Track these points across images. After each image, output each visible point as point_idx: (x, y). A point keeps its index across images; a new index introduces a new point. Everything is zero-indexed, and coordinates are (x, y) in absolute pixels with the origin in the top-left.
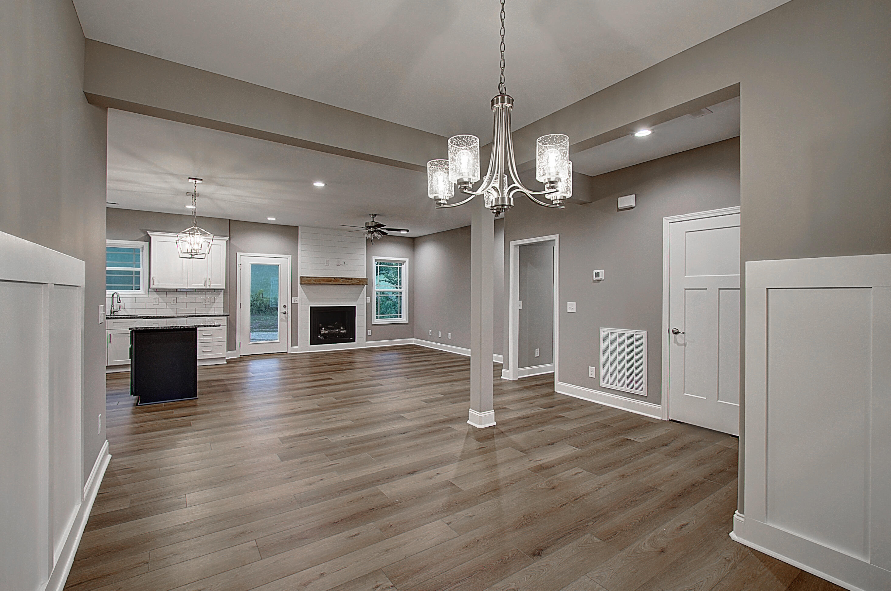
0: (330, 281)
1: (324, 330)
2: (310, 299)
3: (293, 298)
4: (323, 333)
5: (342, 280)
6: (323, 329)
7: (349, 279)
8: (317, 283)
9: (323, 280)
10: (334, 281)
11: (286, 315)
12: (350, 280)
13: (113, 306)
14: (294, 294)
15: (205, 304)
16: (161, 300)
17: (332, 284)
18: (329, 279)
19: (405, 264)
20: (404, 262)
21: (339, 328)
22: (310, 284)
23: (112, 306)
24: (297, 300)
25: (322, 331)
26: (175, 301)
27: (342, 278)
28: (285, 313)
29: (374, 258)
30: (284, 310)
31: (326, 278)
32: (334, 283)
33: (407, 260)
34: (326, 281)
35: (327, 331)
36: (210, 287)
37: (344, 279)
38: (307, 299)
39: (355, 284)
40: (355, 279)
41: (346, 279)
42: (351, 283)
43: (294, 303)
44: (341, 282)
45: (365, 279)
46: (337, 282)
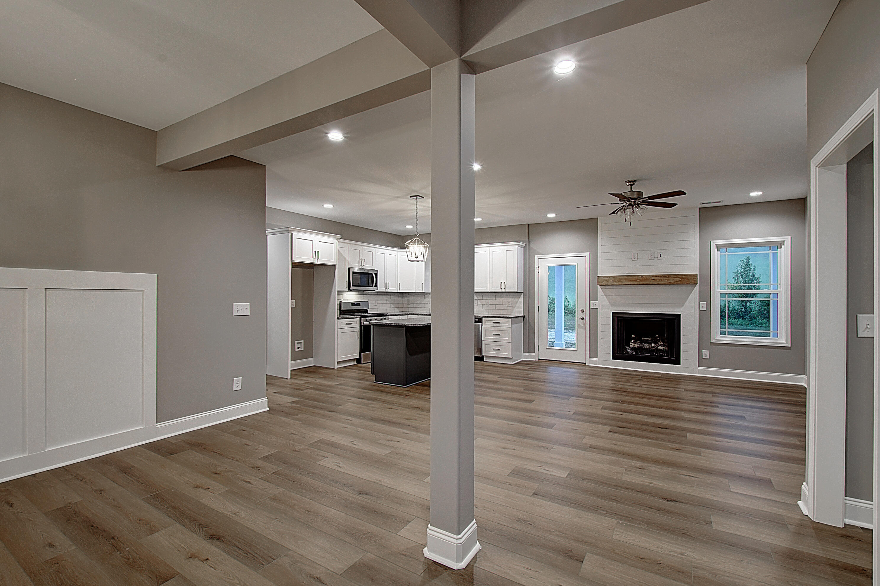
0: (635, 280)
1: (633, 342)
2: (612, 304)
3: (591, 301)
4: (633, 346)
5: (653, 278)
6: (633, 341)
7: (664, 276)
8: (617, 284)
9: (625, 279)
10: (640, 280)
11: (584, 321)
12: (666, 278)
14: (593, 297)
15: (509, 306)
16: (479, 302)
17: (637, 284)
18: (634, 277)
19: (783, 246)
20: (782, 243)
21: (656, 343)
24: (596, 304)
25: (631, 343)
26: (488, 303)
27: (653, 276)
28: (583, 319)
29: (714, 243)
30: (581, 315)
31: (629, 277)
32: (641, 283)
33: (787, 240)
34: (629, 281)
35: (637, 344)
36: (505, 290)
37: (656, 277)
38: (608, 302)
39: (674, 283)
40: (675, 276)
41: (659, 277)
42: (668, 282)
43: (592, 307)
44: (651, 281)
45: (692, 276)
46: (646, 281)
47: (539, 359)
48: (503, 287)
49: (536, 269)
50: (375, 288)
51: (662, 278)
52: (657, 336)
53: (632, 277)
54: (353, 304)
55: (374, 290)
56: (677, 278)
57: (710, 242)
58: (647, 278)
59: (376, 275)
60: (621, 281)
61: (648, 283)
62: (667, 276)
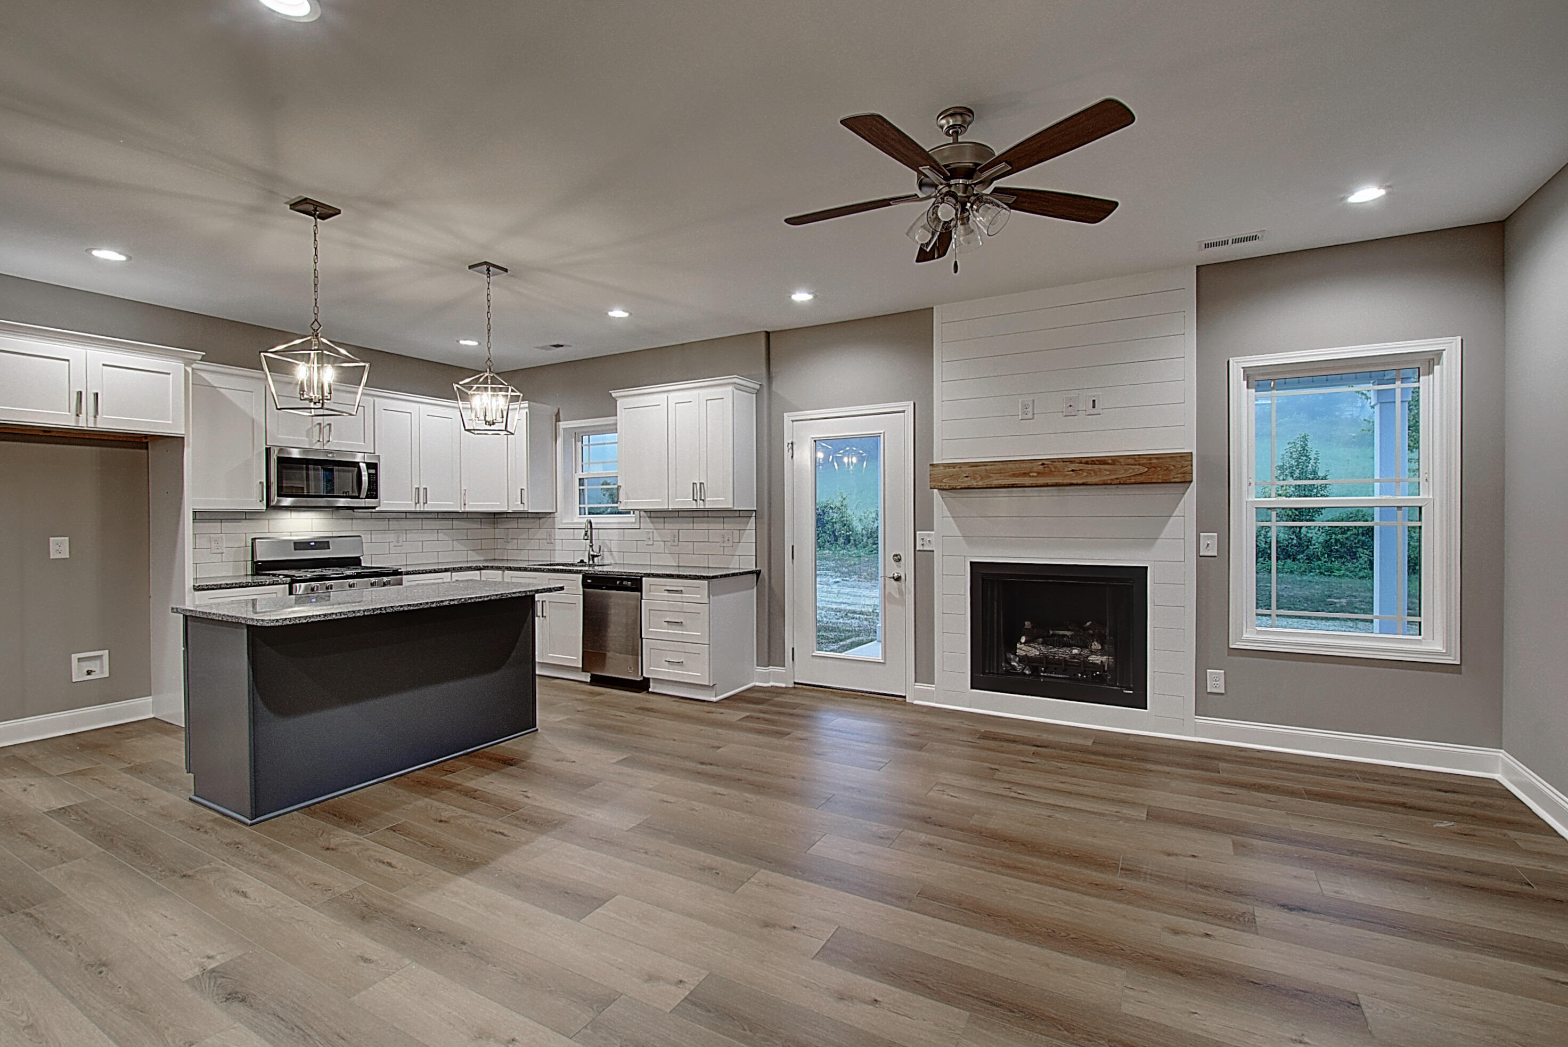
0: (1025, 474)
1: (1024, 643)
2: (969, 539)
3: (918, 533)
4: (1024, 653)
5: (1073, 466)
6: (1023, 639)
7: (1102, 461)
8: (980, 484)
9: (1000, 472)
10: (1040, 474)
11: (901, 584)
12: (1107, 467)
14: (922, 519)
16: (657, 536)
18: (1024, 465)
19: (1436, 368)
20: (1432, 360)
21: (1084, 646)
22: (958, 488)
24: (930, 539)
25: (1019, 645)
27: (1072, 461)
28: (898, 579)
29: (1237, 366)
30: (894, 569)
31: (1010, 465)
32: (1041, 481)
33: (1451, 347)
34: (1010, 476)
35: (1036, 647)
36: (704, 505)
37: (1081, 463)
38: (960, 535)
39: (1128, 481)
40: (1131, 461)
41: (1087, 463)
42: (1113, 477)
43: (921, 548)
44: (1067, 475)
45: (1179, 459)
46: (1054, 476)
47: (795, 683)
48: (699, 497)
49: (786, 448)
50: (370, 502)
51: (1096, 467)
52: (1088, 624)
53: (1018, 466)
54: (300, 545)
55: (374, 508)
56: (1137, 467)
57: (1228, 362)
58: (1055, 467)
59: (372, 466)
60: (991, 477)
61: (1061, 481)
62: (1110, 461)
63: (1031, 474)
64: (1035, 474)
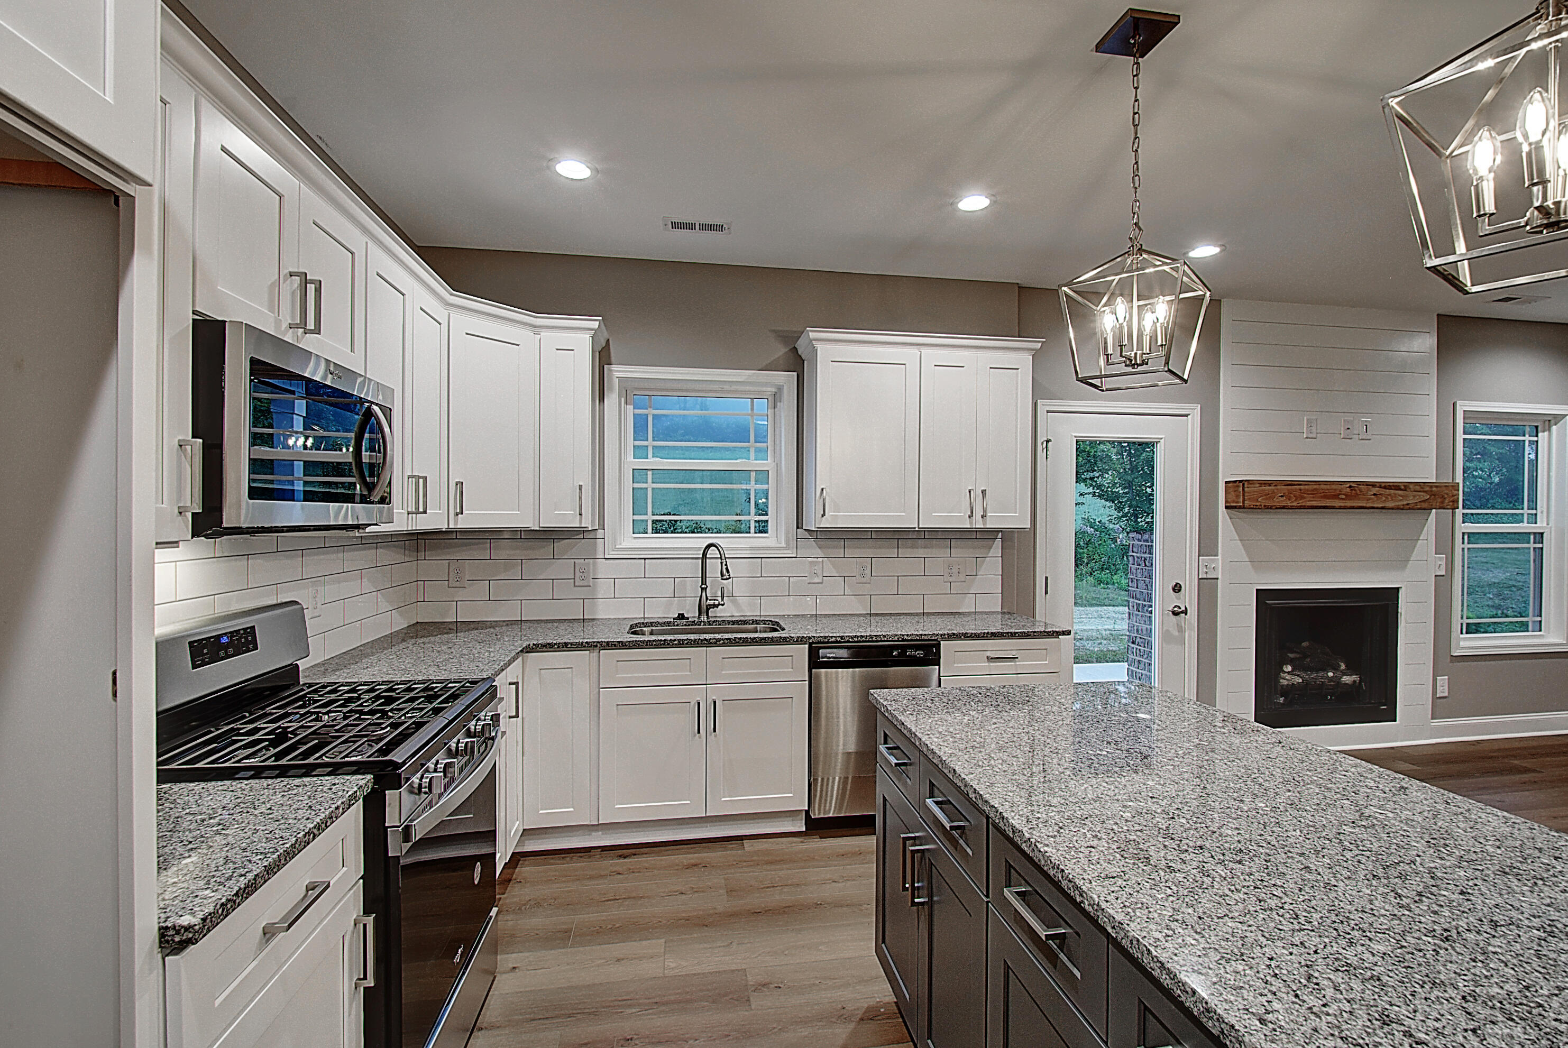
0: (1336, 497)
1: (1289, 672)
2: (1257, 563)
3: (1202, 559)
4: (1285, 682)
5: (1375, 490)
6: (1288, 668)
7: (1396, 487)
8: (1295, 504)
9: (1314, 493)
10: (1348, 497)
11: (1181, 618)
12: (1398, 492)
13: (706, 589)
14: (1207, 545)
15: (951, 579)
16: (829, 569)
17: (1340, 508)
18: (1333, 487)
21: (1335, 668)
22: (1271, 508)
23: (702, 589)
25: (1282, 675)
26: (868, 572)
27: (1373, 485)
28: (1178, 613)
29: (1461, 406)
30: (1173, 601)
31: (1323, 487)
32: (1349, 504)
34: (1322, 497)
35: (1298, 676)
36: (985, 523)
37: (1381, 487)
38: (1248, 561)
39: (1415, 507)
40: (1418, 488)
41: (1385, 488)
43: (1205, 577)
44: (1370, 499)
45: (1451, 488)
46: (1359, 499)
48: (978, 512)
49: (1040, 447)
51: (1392, 491)
53: (1328, 487)
56: (1422, 493)
57: (1455, 404)
58: (1360, 490)
60: (1305, 498)
61: (1364, 505)
62: (1403, 487)
63: (1340, 496)
64: (1344, 497)
